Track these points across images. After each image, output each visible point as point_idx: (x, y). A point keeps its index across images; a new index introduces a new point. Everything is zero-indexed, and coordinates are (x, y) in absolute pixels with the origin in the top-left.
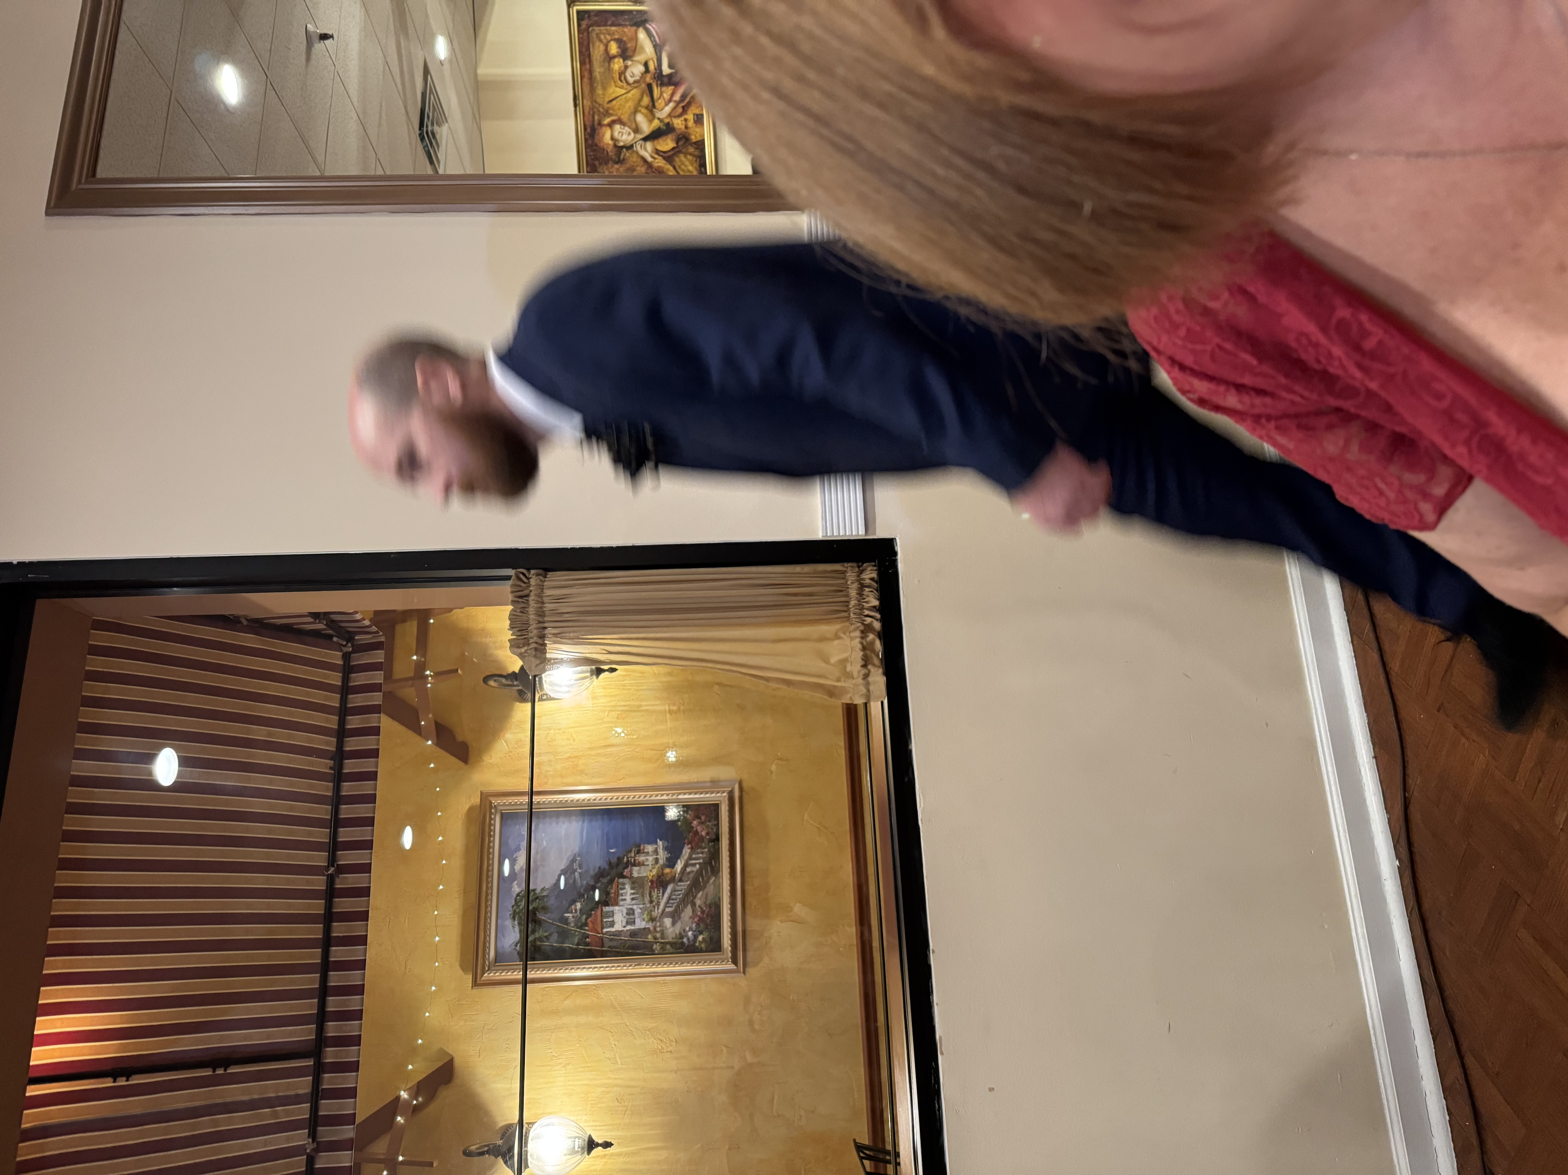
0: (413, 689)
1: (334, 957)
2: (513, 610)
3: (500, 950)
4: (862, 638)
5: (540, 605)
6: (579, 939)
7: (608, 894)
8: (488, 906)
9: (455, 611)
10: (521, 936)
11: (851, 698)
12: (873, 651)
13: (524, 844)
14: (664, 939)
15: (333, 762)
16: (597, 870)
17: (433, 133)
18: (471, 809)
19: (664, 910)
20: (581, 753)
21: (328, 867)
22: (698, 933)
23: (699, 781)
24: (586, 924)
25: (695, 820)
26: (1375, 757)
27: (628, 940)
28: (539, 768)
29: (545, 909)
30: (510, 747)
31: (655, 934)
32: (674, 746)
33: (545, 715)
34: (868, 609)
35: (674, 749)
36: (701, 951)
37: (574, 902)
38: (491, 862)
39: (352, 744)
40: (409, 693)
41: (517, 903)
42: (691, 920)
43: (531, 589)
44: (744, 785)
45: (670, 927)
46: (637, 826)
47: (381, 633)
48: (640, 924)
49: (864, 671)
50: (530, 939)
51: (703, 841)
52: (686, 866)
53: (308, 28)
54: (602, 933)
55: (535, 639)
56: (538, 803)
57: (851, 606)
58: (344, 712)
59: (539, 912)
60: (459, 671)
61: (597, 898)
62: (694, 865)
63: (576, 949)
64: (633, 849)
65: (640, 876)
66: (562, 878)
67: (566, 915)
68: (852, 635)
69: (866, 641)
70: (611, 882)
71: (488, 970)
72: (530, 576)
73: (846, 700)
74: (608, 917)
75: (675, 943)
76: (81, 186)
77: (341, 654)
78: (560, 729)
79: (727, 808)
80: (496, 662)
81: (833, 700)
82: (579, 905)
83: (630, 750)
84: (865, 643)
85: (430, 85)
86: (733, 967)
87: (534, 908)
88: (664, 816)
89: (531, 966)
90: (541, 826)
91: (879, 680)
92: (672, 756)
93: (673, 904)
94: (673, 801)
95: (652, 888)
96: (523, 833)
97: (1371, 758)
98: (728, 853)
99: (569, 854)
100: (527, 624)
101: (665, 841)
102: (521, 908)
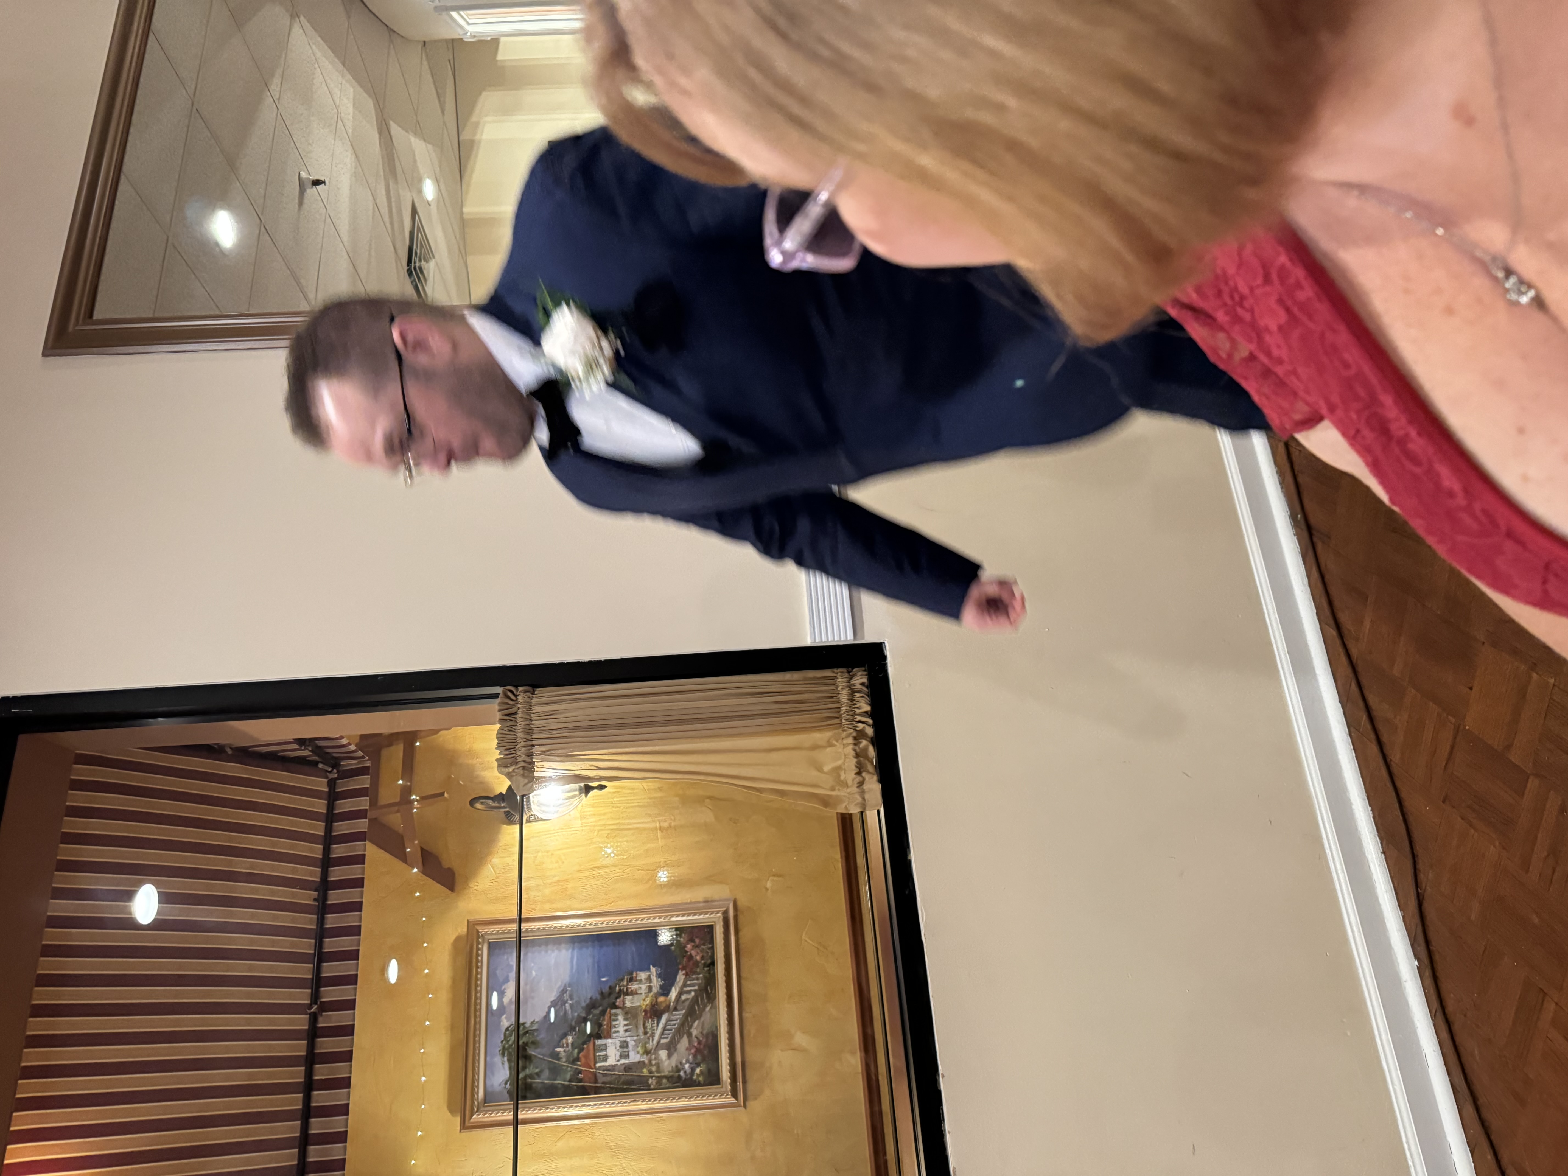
0: (398, 815)
1: (316, 1102)
2: (500, 729)
3: (489, 1089)
4: (855, 744)
5: (527, 723)
6: (571, 1076)
7: (600, 1025)
8: (476, 1042)
9: (442, 733)
10: (510, 1074)
11: (846, 807)
12: (866, 757)
13: (513, 975)
14: (659, 1073)
15: (316, 893)
16: (588, 1001)
17: (420, 268)
18: (458, 939)
19: (659, 1042)
20: (570, 876)
21: (310, 1006)
22: (696, 1065)
23: (693, 901)
24: (578, 1059)
25: (688, 944)
26: (1384, 852)
27: (623, 1075)
28: (527, 894)
29: (535, 1043)
30: (498, 872)
31: (650, 1068)
32: (667, 865)
33: (533, 837)
34: (859, 715)
35: (665, 869)
36: (699, 1084)
37: (565, 1035)
38: (478, 995)
39: (337, 874)
40: (395, 820)
41: (506, 1037)
42: (687, 1052)
43: (519, 706)
44: (739, 903)
45: (666, 1060)
46: (630, 951)
47: (367, 758)
48: (635, 1057)
49: (859, 779)
50: (521, 1076)
51: (698, 966)
52: (680, 993)
53: (301, 175)
54: (595, 1068)
55: (523, 758)
56: (527, 931)
57: (842, 712)
58: (328, 840)
59: (529, 1047)
60: (446, 795)
61: (588, 1031)
62: (689, 992)
63: (568, 1086)
64: (626, 977)
65: (634, 1005)
66: (553, 1010)
67: (558, 1049)
68: (845, 742)
69: (859, 747)
70: (603, 1013)
71: (477, 1112)
72: (518, 693)
73: (841, 809)
74: (601, 1051)
75: (672, 1077)
76: (77, 328)
77: (326, 780)
78: (547, 852)
79: (722, 930)
80: (483, 784)
81: (828, 809)
82: (570, 1039)
83: (620, 871)
84: (858, 750)
85: (418, 224)
86: (733, 1100)
87: (523, 1043)
88: (656, 941)
89: (523, 1105)
90: (530, 955)
91: (873, 787)
92: (663, 876)
93: (669, 1034)
94: (665, 924)
95: (646, 1018)
96: (511, 963)
97: (1380, 853)
98: (724, 978)
99: (559, 984)
100: (516, 742)
101: (659, 967)
102: (510, 1043)
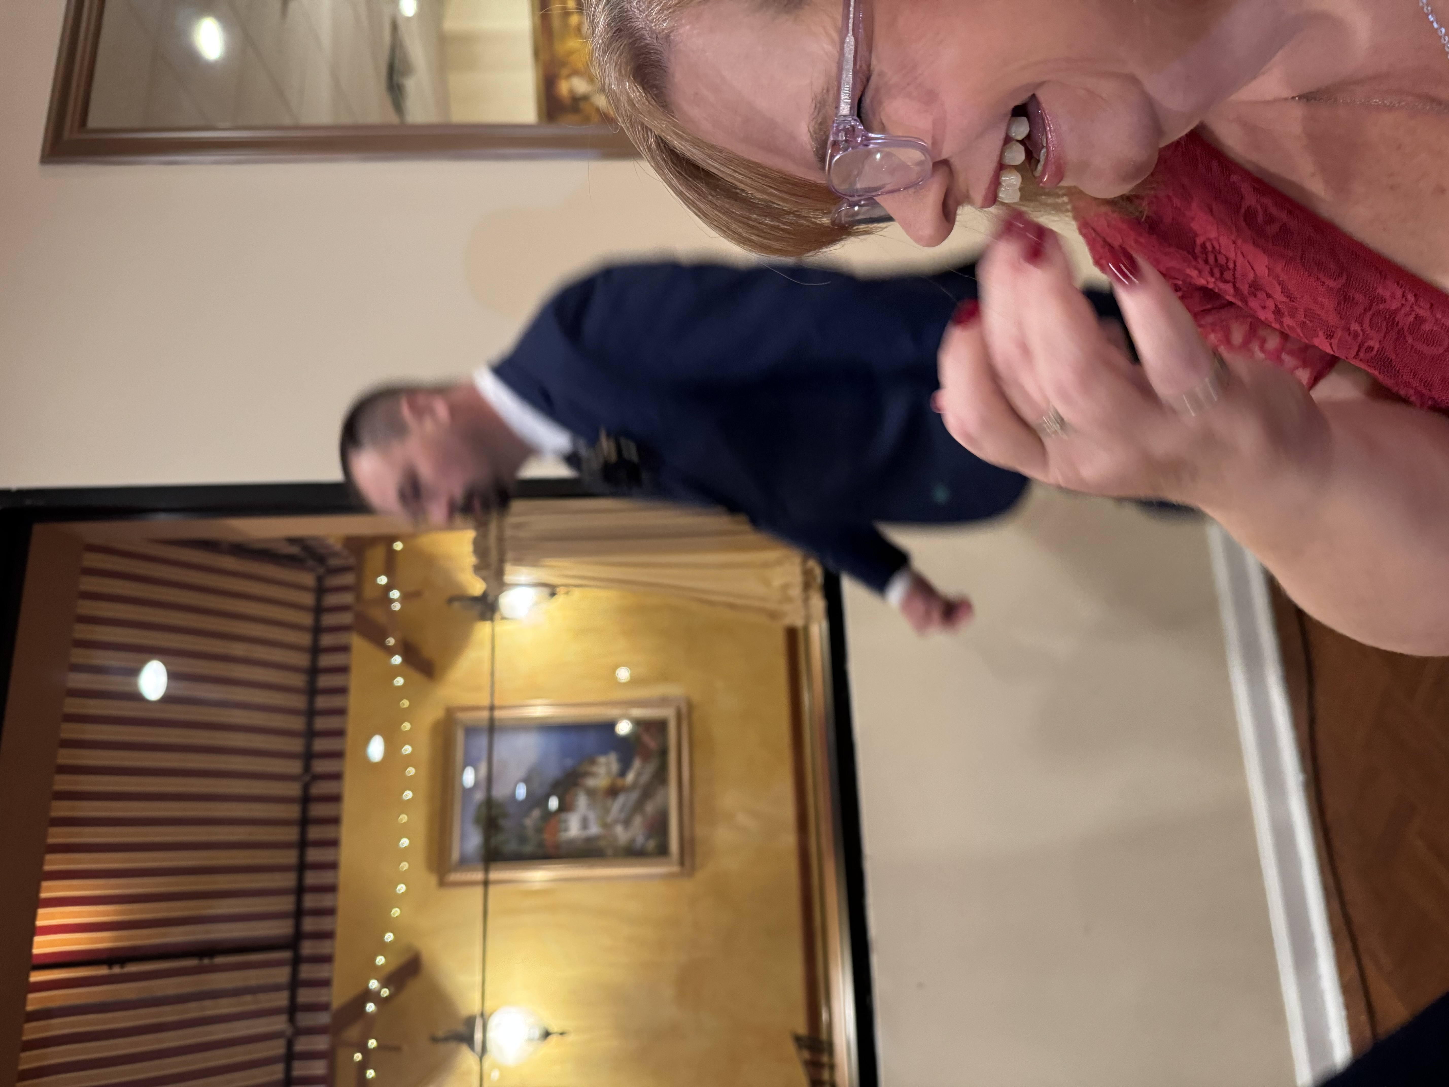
0: (379, 612)
1: (310, 858)
2: (475, 536)
3: (464, 853)
5: (500, 533)
6: (536, 843)
7: (564, 802)
8: (452, 812)
9: (421, 537)
10: (482, 840)
11: (791, 621)
13: (486, 754)
14: (615, 844)
15: (306, 677)
16: (554, 777)
17: (401, 84)
18: (436, 723)
19: (616, 817)
20: (539, 671)
21: (303, 776)
22: (648, 839)
23: (650, 697)
24: (543, 830)
25: (646, 735)
27: (583, 844)
29: (505, 816)
30: (471, 665)
31: (607, 840)
32: (627, 664)
33: (504, 637)
35: (625, 668)
36: (649, 855)
37: (531, 811)
38: (452, 772)
39: (326, 660)
41: (479, 810)
42: (641, 827)
43: (492, 516)
44: (691, 701)
45: (621, 833)
46: (588, 741)
47: (352, 557)
48: (594, 830)
49: (804, 595)
50: (492, 843)
51: (653, 754)
52: (636, 777)
54: (558, 838)
55: (495, 562)
56: (498, 717)
58: (317, 630)
59: (499, 818)
60: (425, 593)
62: (644, 776)
63: (533, 852)
64: (586, 761)
65: (595, 785)
67: (525, 821)
68: (792, 561)
70: (569, 789)
71: (452, 872)
73: (788, 623)
74: (564, 825)
75: (626, 848)
76: (72, 136)
77: (314, 576)
78: (518, 648)
79: (676, 723)
80: (460, 585)
81: (774, 622)
82: (536, 812)
83: (583, 668)
84: (805, 570)
85: (398, 39)
86: (681, 870)
87: (495, 815)
88: (615, 731)
89: (493, 868)
90: (500, 739)
91: (818, 604)
92: (623, 674)
93: (625, 812)
94: (624, 716)
95: (605, 796)
96: (484, 746)
98: (675, 765)
99: (528, 764)
100: (488, 549)
101: (617, 753)
102: (482, 814)
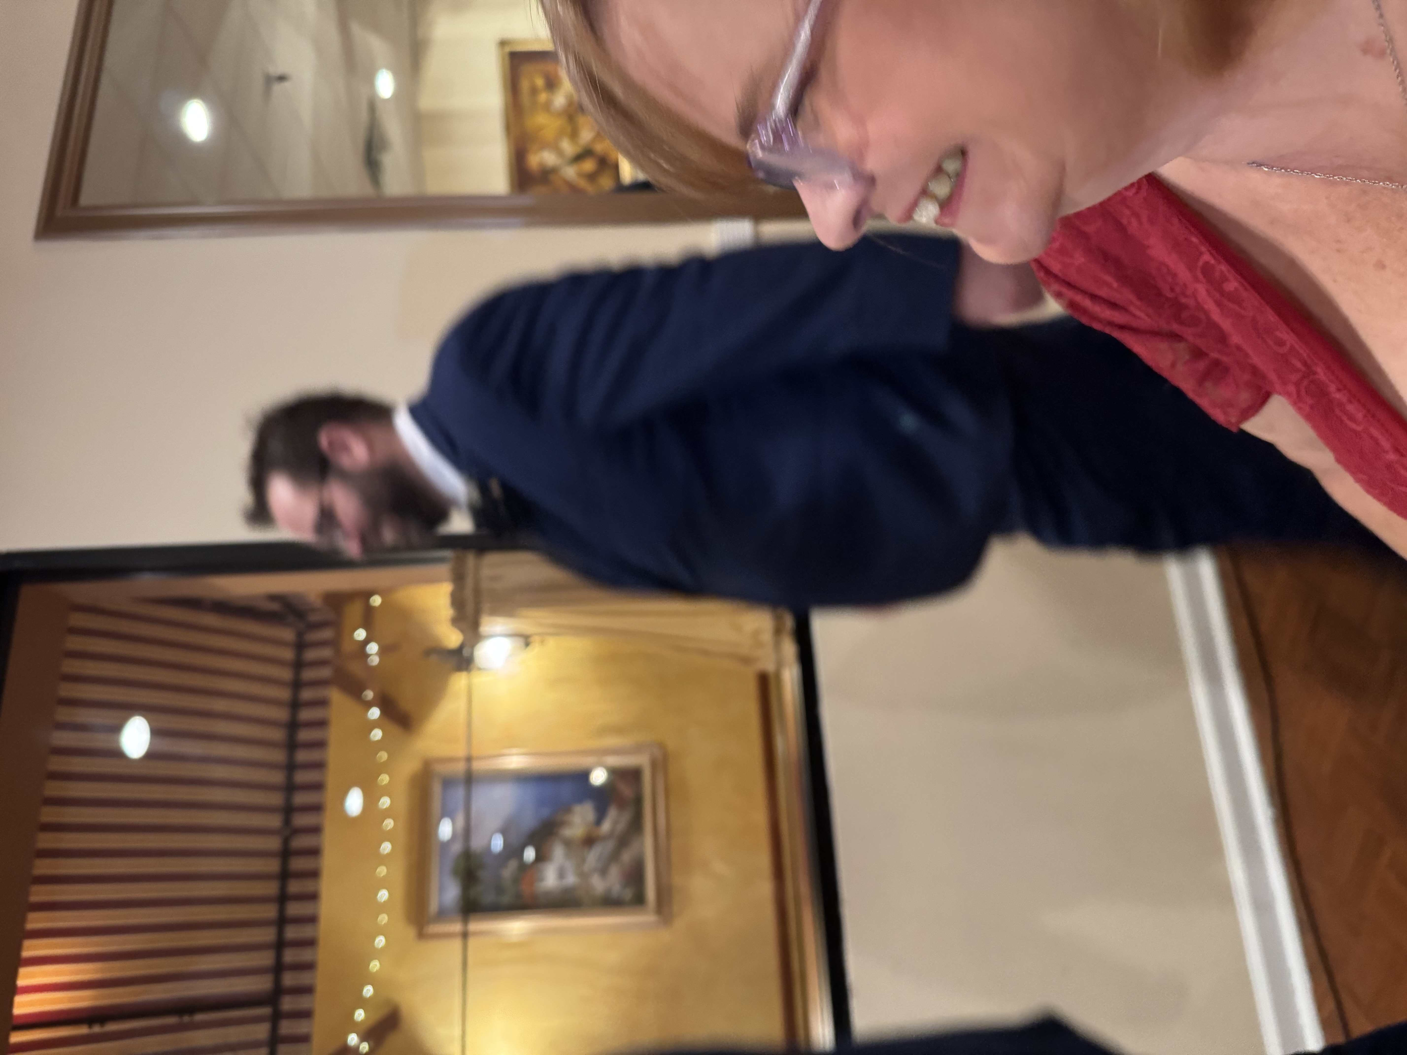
0: (356, 666)
1: (290, 912)
2: (453, 588)
3: (442, 906)
5: (476, 584)
6: (514, 893)
8: (430, 864)
10: (460, 892)
11: (762, 666)
14: (593, 894)
15: (286, 731)
16: (530, 830)
17: (378, 160)
18: (413, 776)
19: (592, 867)
21: (283, 829)
22: (625, 888)
25: (621, 783)
27: (559, 895)
29: (484, 868)
30: (447, 717)
31: (584, 890)
33: (481, 685)
36: (626, 904)
39: (305, 715)
41: (456, 861)
42: (617, 876)
43: (469, 569)
44: (665, 747)
45: (598, 883)
46: (567, 788)
47: (331, 612)
48: (571, 879)
49: (776, 641)
50: (470, 895)
51: (627, 802)
53: (267, 71)
54: (535, 888)
56: (476, 768)
58: (297, 685)
59: (477, 870)
62: (621, 825)
63: (511, 903)
64: (562, 810)
65: (570, 835)
70: (545, 839)
71: (431, 924)
72: (467, 556)
73: (758, 668)
74: (540, 877)
75: (603, 898)
76: (65, 214)
77: (294, 631)
79: (650, 771)
80: (437, 639)
81: (747, 668)
86: (658, 919)
87: (472, 867)
88: (589, 781)
89: (471, 920)
90: (478, 790)
91: (790, 649)
93: (601, 861)
94: (597, 765)
95: (581, 846)
96: (462, 798)
98: (651, 813)
99: (504, 815)
100: (466, 601)
101: (592, 802)
102: (461, 866)
